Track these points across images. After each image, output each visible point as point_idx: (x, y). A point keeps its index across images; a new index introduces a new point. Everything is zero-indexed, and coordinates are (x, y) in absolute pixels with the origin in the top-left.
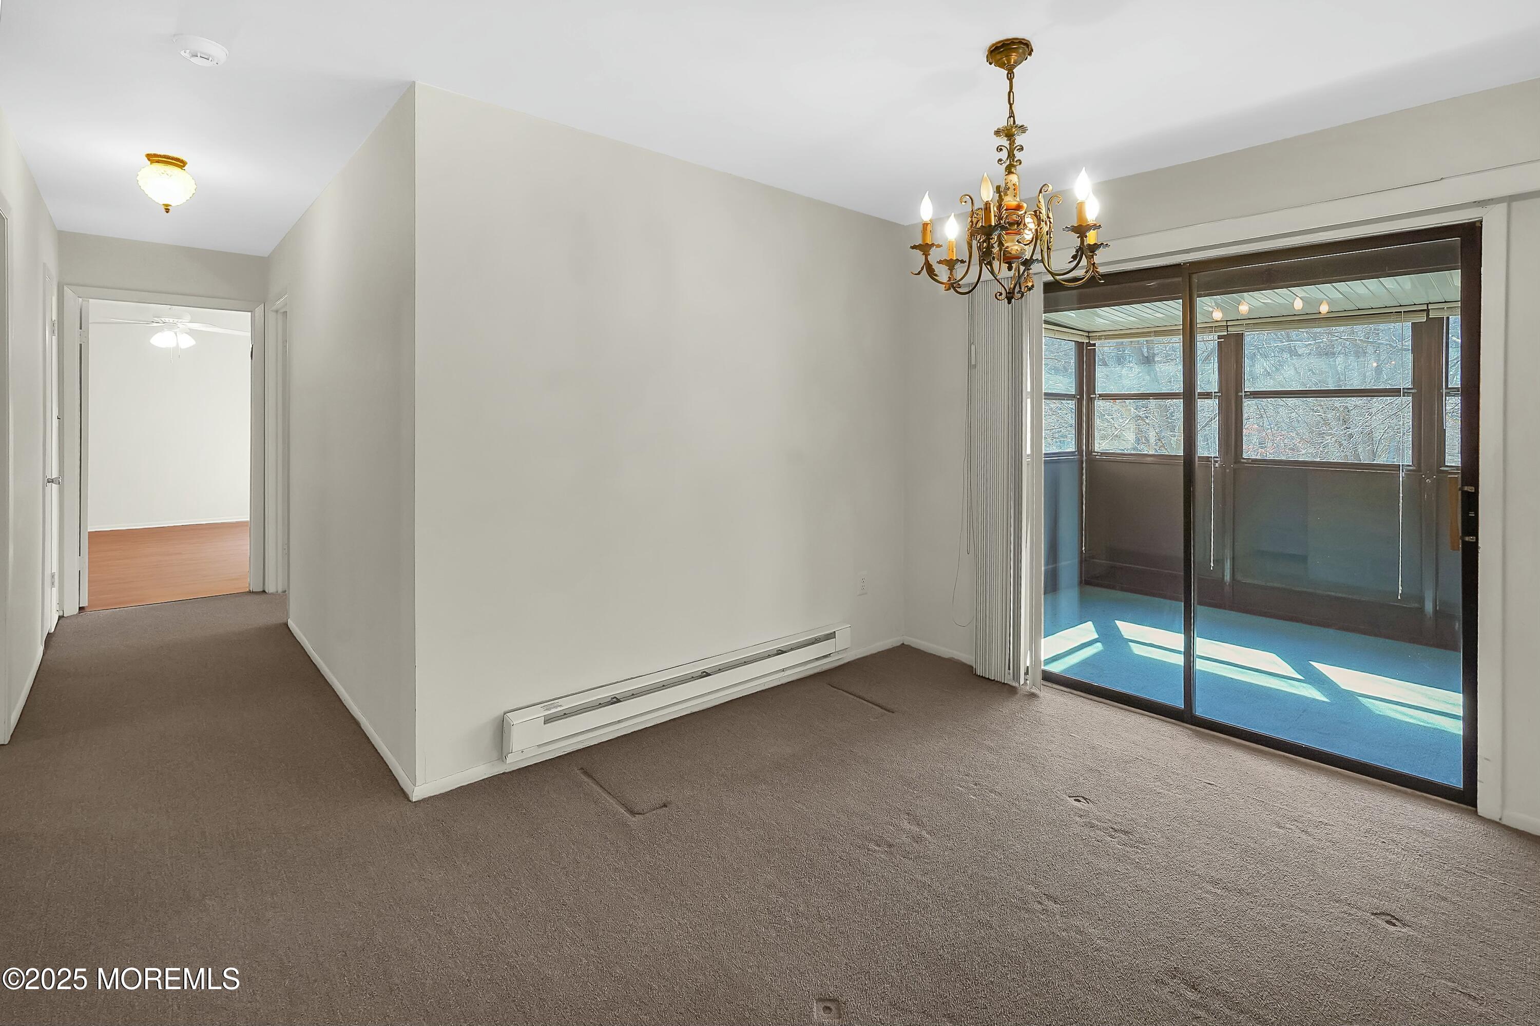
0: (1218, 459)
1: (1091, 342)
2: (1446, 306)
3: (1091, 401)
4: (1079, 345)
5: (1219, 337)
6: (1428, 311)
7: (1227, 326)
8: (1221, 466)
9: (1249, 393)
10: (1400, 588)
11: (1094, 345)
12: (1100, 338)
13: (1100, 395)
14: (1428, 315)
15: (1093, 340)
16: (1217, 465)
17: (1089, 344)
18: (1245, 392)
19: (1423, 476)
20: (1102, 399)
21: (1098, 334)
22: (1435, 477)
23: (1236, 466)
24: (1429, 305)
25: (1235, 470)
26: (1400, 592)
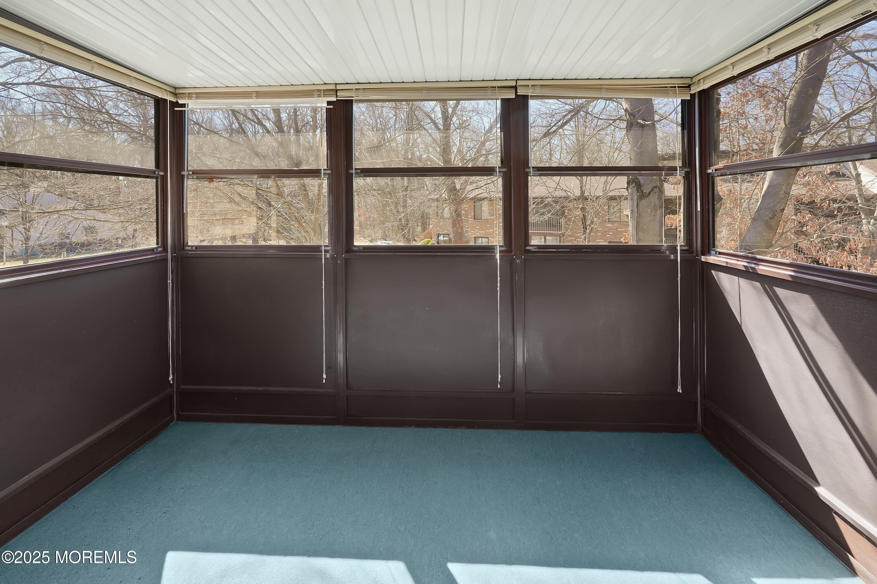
0: (329, 248)
1: (181, 102)
2: (530, 83)
3: (180, 181)
4: (159, 103)
5: (329, 103)
6: (515, 88)
7: (337, 91)
8: (332, 257)
9: (359, 171)
10: (500, 376)
11: (183, 105)
12: (190, 96)
13: (194, 172)
14: (516, 92)
15: (184, 98)
16: (328, 256)
17: (177, 104)
18: (356, 169)
19: (515, 257)
20: (197, 178)
21: (187, 91)
22: (523, 257)
23: (349, 256)
24: (518, 81)
25: (346, 260)
26: (499, 380)
